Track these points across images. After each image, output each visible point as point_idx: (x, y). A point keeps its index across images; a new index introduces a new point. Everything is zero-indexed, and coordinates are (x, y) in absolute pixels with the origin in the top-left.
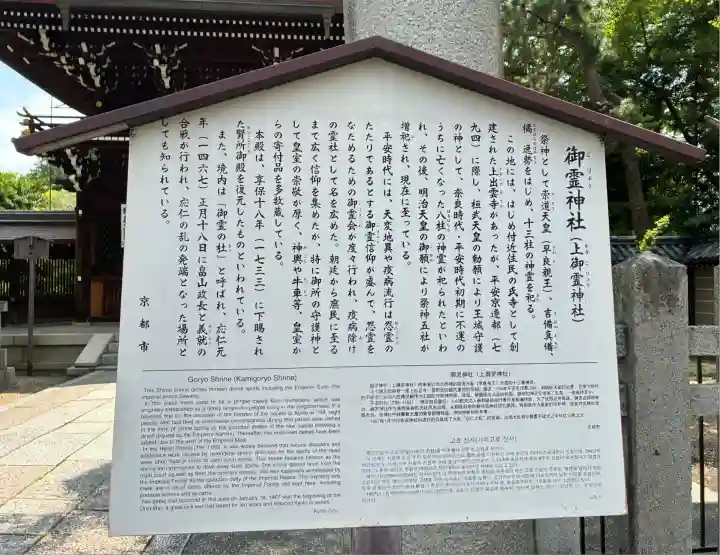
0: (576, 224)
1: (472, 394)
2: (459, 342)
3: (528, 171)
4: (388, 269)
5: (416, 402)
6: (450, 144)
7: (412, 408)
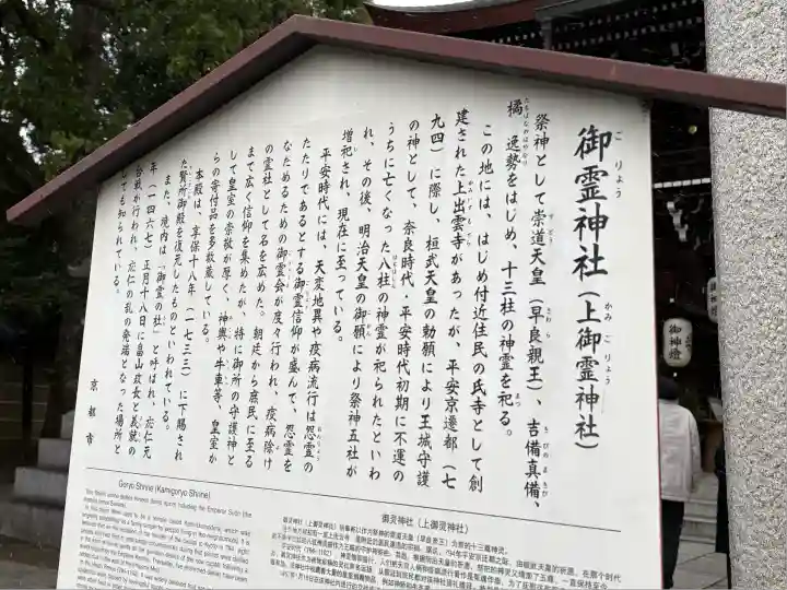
0: (591, 266)
1: (410, 554)
2: (397, 467)
3: (512, 179)
4: (316, 346)
5: (335, 555)
6: (402, 152)
7: (330, 563)
